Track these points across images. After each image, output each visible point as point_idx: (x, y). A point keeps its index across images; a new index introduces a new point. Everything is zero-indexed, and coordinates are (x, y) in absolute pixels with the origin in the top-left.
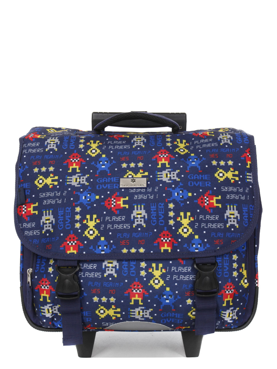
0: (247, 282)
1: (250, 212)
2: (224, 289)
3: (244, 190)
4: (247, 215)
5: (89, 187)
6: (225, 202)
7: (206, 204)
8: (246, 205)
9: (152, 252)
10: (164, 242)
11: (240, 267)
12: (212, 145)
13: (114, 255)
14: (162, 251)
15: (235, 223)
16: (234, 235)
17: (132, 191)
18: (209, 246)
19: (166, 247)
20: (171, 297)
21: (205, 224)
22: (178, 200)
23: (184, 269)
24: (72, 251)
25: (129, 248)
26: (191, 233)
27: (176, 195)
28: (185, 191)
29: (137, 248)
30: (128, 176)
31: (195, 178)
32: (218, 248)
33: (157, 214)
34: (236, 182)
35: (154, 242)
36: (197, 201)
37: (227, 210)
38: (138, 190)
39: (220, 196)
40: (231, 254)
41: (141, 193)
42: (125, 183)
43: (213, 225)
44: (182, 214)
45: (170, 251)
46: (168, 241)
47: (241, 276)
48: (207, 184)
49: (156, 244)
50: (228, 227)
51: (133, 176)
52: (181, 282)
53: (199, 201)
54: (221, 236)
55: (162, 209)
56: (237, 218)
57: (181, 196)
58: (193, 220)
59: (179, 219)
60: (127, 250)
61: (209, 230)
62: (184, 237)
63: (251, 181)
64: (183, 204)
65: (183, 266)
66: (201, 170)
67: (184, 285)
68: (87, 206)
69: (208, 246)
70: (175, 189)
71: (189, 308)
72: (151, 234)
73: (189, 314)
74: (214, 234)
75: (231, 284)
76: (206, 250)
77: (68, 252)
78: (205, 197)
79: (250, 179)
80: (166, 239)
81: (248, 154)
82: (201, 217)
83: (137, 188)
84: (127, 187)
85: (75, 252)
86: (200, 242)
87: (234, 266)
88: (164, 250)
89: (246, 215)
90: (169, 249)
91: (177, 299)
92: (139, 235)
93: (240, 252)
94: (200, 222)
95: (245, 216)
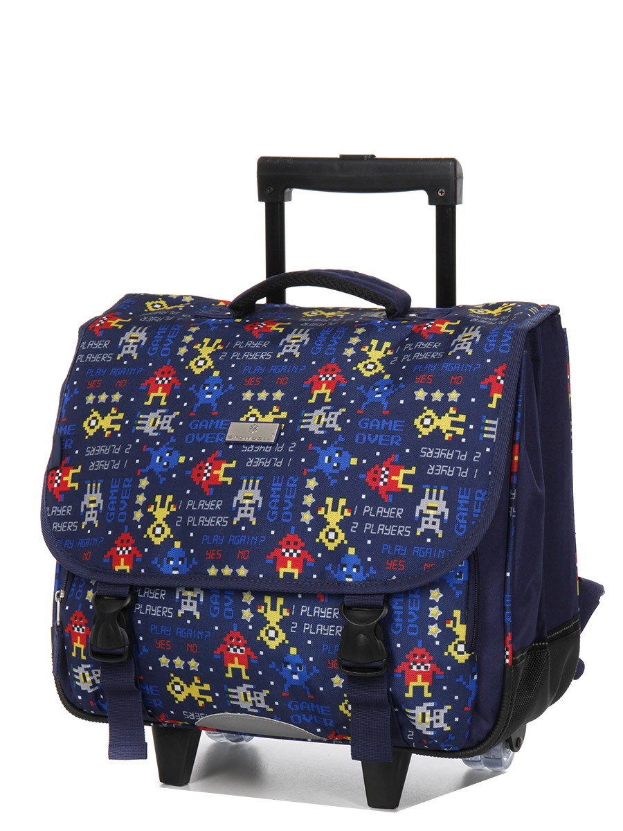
0: (463, 650)
1: (475, 506)
2: (408, 661)
3: (470, 457)
4: (465, 512)
5: (172, 437)
6: (421, 482)
7: (381, 484)
8: (467, 491)
9: (261, 576)
10: (287, 557)
11: (446, 617)
12: (433, 356)
13: (194, 578)
14: (281, 576)
15: (437, 528)
16: (430, 553)
17: (247, 449)
18: (374, 572)
19: (289, 569)
20: (300, 669)
21: (371, 526)
22: (327, 471)
23: (325, 612)
24: (122, 566)
25: (220, 567)
26: (342, 541)
27: (326, 461)
28: (345, 453)
29: (235, 567)
30: (248, 418)
31: (371, 427)
32: (394, 577)
33: (282, 500)
34: (456, 437)
35: (268, 557)
36: (364, 476)
37: (424, 498)
38: (258, 448)
39: (414, 468)
40: (425, 590)
41: (261, 454)
42: (237, 432)
43: (388, 528)
44: (329, 501)
45: (296, 577)
46: (295, 555)
47: (448, 636)
48: (395, 441)
49: (269, 561)
50: (418, 534)
51: (257, 419)
52: (318, 638)
53: (367, 477)
54: (401, 552)
55: (293, 488)
56: (441, 516)
57: (335, 465)
58: (349, 514)
59: (321, 512)
60: (217, 570)
61: (380, 539)
62: (329, 549)
63: (494, 437)
64: (336, 481)
65: (324, 606)
66: (388, 409)
67: (324, 645)
68: (160, 476)
69: (372, 571)
70: (326, 449)
71: (337, 695)
72: (263, 539)
73: (342, 708)
74: (389, 547)
75: (423, 651)
76: (368, 579)
77: (117, 568)
78: (384, 469)
79: (492, 433)
80: (291, 551)
81: (499, 378)
82: (367, 509)
83: (257, 444)
84: (238, 440)
85: (127, 568)
86: (358, 562)
87: (433, 614)
88: (285, 574)
89: (463, 512)
90: (296, 572)
91: (312, 674)
92: (241, 540)
93: (448, 584)
94: (363, 519)
95: (460, 514)
